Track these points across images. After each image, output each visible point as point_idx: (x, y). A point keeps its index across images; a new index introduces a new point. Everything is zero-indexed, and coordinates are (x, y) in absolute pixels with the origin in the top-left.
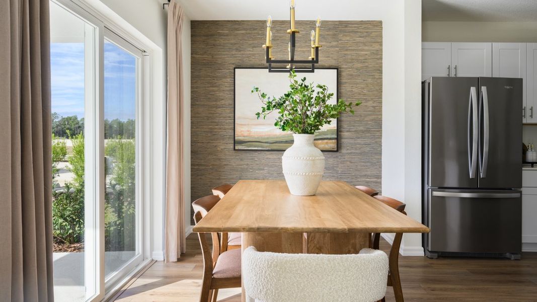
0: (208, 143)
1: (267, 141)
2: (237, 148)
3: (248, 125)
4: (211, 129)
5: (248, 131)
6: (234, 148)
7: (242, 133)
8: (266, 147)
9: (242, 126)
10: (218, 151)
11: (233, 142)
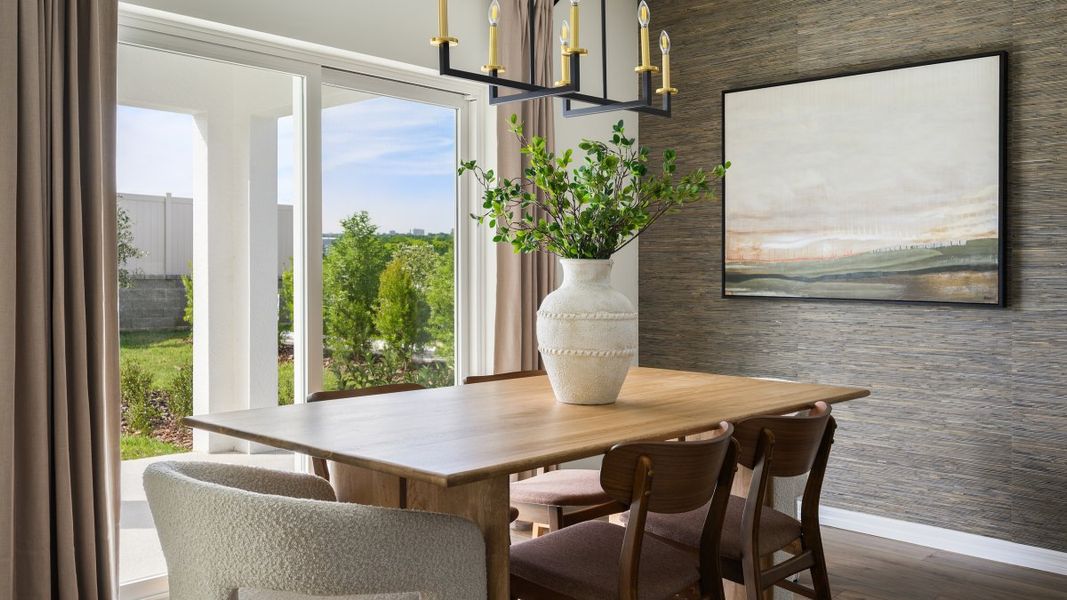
0: (673, 278)
1: (798, 273)
2: (729, 291)
3: (754, 232)
4: (678, 244)
5: (755, 249)
6: (724, 291)
7: (741, 253)
8: (798, 290)
9: (741, 237)
10: (693, 298)
11: (720, 277)
